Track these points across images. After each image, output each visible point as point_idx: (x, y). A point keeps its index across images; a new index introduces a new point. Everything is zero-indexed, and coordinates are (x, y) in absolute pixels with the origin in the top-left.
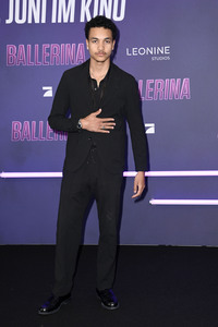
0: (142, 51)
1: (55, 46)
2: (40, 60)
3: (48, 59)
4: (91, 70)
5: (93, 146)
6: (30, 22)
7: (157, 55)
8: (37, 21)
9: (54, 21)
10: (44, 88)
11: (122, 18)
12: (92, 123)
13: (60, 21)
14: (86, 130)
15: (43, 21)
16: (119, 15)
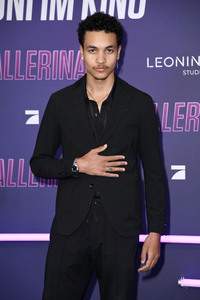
0: (169, 62)
1: (45, 53)
2: (23, 72)
3: (34, 71)
4: (89, 89)
5: (96, 197)
6: (9, 18)
7: (190, 68)
8: (19, 17)
9: (43, 17)
10: (27, 112)
11: (141, 14)
12: (93, 163)
13: (52, 18)
14: (84, 174)
15: (29, 17)
16: (136, 10)
